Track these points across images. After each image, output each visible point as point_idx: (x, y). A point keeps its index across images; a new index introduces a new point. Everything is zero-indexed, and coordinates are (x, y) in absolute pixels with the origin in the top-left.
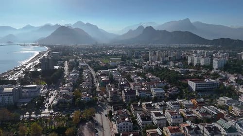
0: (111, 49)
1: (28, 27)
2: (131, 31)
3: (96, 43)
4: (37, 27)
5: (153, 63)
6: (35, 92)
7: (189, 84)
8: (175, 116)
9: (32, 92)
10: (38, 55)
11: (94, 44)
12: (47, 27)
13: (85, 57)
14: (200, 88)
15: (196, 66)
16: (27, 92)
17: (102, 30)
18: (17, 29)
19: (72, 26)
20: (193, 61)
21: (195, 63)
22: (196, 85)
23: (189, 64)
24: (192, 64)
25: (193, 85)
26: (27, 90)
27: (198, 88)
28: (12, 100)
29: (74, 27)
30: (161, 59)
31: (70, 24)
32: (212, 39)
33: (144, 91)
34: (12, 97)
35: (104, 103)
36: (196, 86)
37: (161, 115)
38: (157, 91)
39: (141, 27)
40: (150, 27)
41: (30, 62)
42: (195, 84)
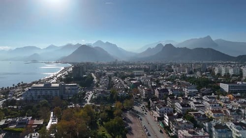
0: (131, 64)
1: (51, 47)
2: (149, 49)
3: (116, 60)
4: (60, 47)
5: (179, 74)
6: (76, 89)
7: (221, 86)
8: (214, 105)
9: (73, 89)
10: (63, 70)
11: (114, 61)
12: (69, 46)
13: (108, 70)
14: (233, 89)
15: (225, 76)
16: (69, 89)
17: (121, 48)
18: (42, 48)
19: (92, 45)
20: (221, 72)
21: (223, 73)
22: (229, 86)
23: (216, 74)
24: (219, 74)
25: (225, 87)
26: (69, 88)
27: (232, 89)
28: (58, 94)
29: (94, 47)
30: (186, 70)
31: (91, 44)
32: (236, 56)
33: (177, 90)
34: (58, 92)
35: (139, 100)
36: (229, 88)
37: (200, 104)
38: (190, 90)
39: (160, 45)
40: (170, 44)
41: (59, 73)
42: (227, 85)
